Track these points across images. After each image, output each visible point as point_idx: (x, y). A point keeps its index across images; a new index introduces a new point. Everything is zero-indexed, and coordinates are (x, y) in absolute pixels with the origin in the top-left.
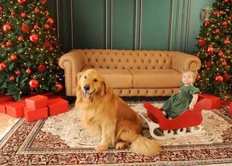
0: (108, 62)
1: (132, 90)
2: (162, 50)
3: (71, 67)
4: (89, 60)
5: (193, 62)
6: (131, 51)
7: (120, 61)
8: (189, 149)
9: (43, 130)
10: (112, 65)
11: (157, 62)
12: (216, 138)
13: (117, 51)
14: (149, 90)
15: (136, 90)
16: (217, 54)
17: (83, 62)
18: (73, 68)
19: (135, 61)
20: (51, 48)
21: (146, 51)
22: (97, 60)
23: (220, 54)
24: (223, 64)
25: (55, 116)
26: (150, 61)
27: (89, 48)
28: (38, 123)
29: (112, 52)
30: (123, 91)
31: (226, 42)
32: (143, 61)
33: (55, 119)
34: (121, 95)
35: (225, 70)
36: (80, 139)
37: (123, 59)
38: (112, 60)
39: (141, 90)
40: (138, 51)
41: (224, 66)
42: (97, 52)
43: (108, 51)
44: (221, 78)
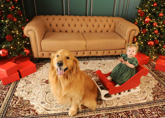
0: (66, 27)
1: (85, 52)
2: (109, 16)
3: (35, 35)
4: (50, 25)
5: (133, 30)
6: (84, 17)
7: (75, 26)
8: (130, 110)
9: (16, 94)
10: (69, 29)
11: (105, 26)
12: (148, 96)
13: (73, 17)
14: (99, 52)
15: (89, 52)
16: (152, 24)
17: (45, 27)
18: (37, 36)
19: (88, 26)
20: (15, 20)
21: (96, 17)
22: (57, 25)
23: (154, 24)
24: (155, 32)
25: (26, 78)
26: (99, 26)
27: (51, 15)
28: (12, 86)
29: (69, 18)
30: (79, 53)
31: (160, 15)
32: (93, 26)
33: (26, 80)
34: (77, 56)
35: (156, 37)
36: (46, 103)
37: (78, 24)
38: (69, 25)
39: (92, 52)
40: (89, 17)
41: (155, 34)
42: (57, 18)
43: (66, 17)
44: (152, 43)
